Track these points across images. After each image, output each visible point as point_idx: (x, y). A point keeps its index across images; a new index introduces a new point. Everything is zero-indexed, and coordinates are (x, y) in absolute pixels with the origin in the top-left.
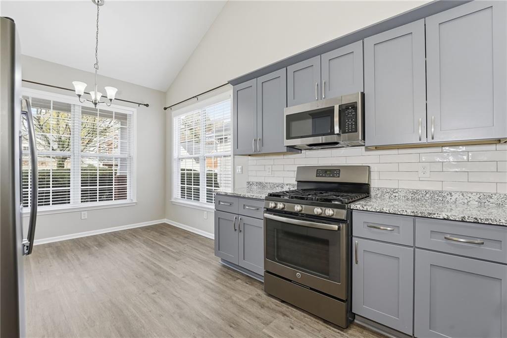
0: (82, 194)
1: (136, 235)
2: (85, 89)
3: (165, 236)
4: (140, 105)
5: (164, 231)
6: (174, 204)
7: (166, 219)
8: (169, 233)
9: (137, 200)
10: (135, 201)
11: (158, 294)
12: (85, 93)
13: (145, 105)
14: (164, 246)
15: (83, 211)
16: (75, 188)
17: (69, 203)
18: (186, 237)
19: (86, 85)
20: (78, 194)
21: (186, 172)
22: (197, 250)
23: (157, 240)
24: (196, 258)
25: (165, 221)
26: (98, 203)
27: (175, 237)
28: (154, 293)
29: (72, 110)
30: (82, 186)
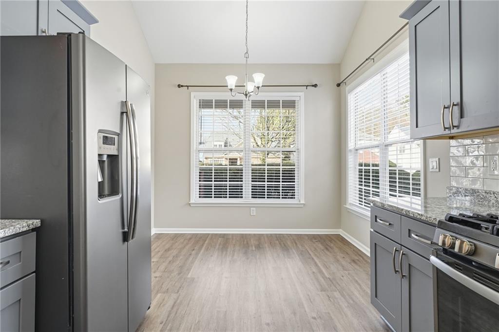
0: (252, 189)
1: (298, 243)
2: (236, 83)
3: (328, 253)
4: (308, 87)
5: (332, 245)
6: (349, 211)
7: (341, 230)
8: (336, 250)
9: (305, 201)
10: (302, 202)
11: (319, 320)
12: (236, 86)
13: (313, 86)
14: (320, 265)
15: (252, 207)
16: (247, 184)
17: (242, 197)
18: (354, 261)
19: (236, 78)
20: (249, 189)
21: (363, 168)
22: (359, 284)
23: (316, 255)
24: (349, 296)
25: (341, 232)
26: (266, 201)
27: (340, 256)
28: (314, 318)
29: (244, 106)
30: (252, 181)
